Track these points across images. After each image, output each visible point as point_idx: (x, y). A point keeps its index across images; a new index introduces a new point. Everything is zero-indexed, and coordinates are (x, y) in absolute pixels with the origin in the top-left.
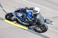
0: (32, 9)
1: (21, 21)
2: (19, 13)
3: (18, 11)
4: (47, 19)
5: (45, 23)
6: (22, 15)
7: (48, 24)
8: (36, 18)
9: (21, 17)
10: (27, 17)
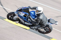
0: (35, 8)
1: (23, 21)
2: (21, 12)
3: (20, 10)
4: (51, 19)
5: (49, 23)
6: (24, 14)
7: (52, 24)
8: (39, 18)
9: (24, 16)
10: (29, 17)
